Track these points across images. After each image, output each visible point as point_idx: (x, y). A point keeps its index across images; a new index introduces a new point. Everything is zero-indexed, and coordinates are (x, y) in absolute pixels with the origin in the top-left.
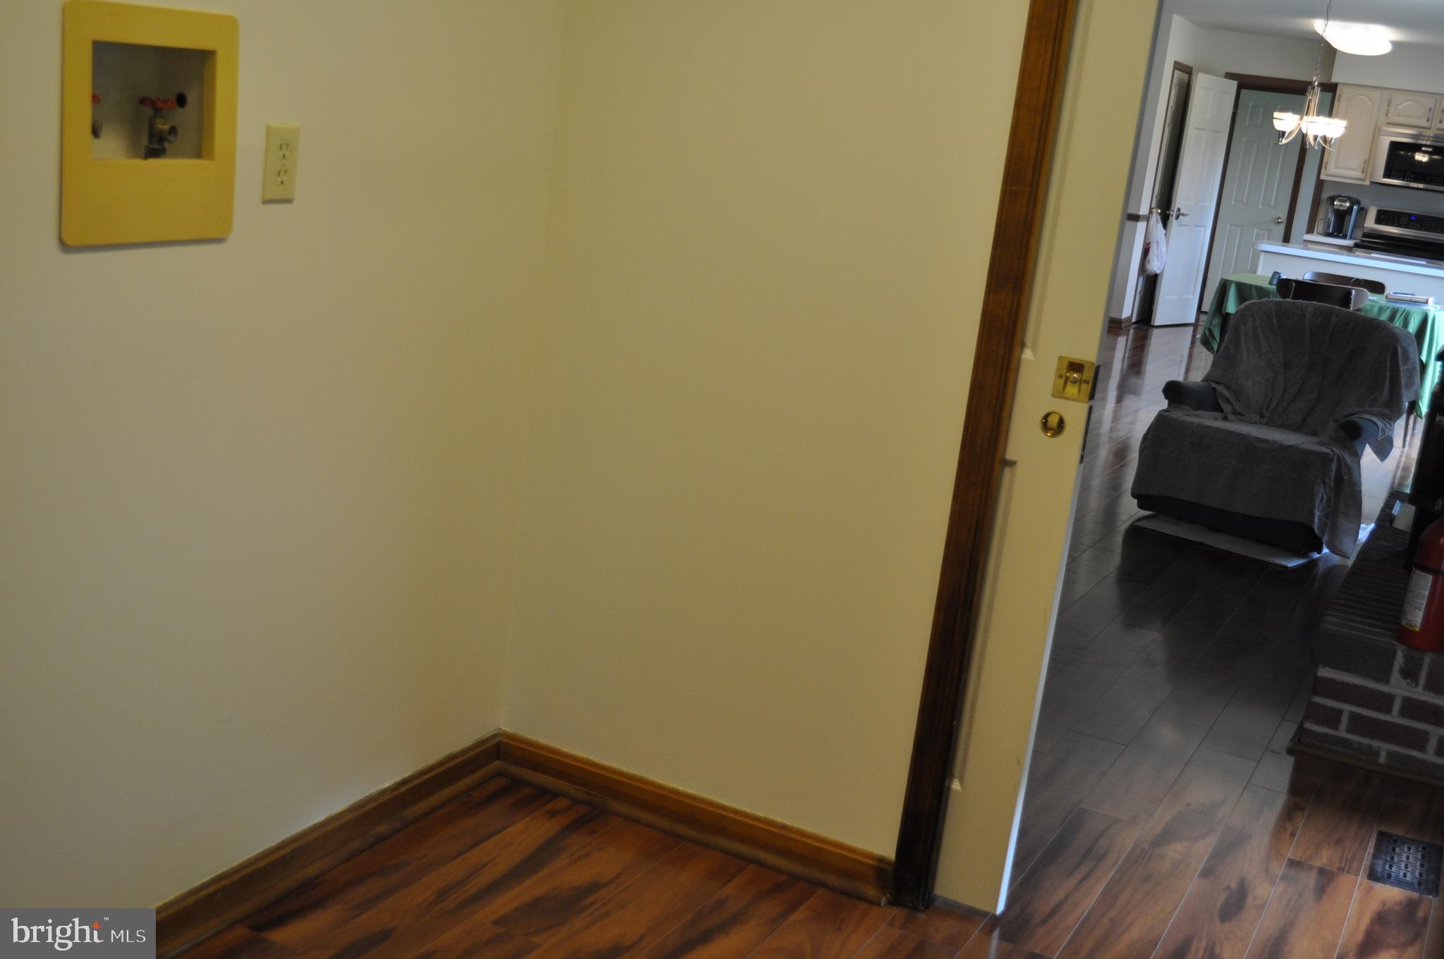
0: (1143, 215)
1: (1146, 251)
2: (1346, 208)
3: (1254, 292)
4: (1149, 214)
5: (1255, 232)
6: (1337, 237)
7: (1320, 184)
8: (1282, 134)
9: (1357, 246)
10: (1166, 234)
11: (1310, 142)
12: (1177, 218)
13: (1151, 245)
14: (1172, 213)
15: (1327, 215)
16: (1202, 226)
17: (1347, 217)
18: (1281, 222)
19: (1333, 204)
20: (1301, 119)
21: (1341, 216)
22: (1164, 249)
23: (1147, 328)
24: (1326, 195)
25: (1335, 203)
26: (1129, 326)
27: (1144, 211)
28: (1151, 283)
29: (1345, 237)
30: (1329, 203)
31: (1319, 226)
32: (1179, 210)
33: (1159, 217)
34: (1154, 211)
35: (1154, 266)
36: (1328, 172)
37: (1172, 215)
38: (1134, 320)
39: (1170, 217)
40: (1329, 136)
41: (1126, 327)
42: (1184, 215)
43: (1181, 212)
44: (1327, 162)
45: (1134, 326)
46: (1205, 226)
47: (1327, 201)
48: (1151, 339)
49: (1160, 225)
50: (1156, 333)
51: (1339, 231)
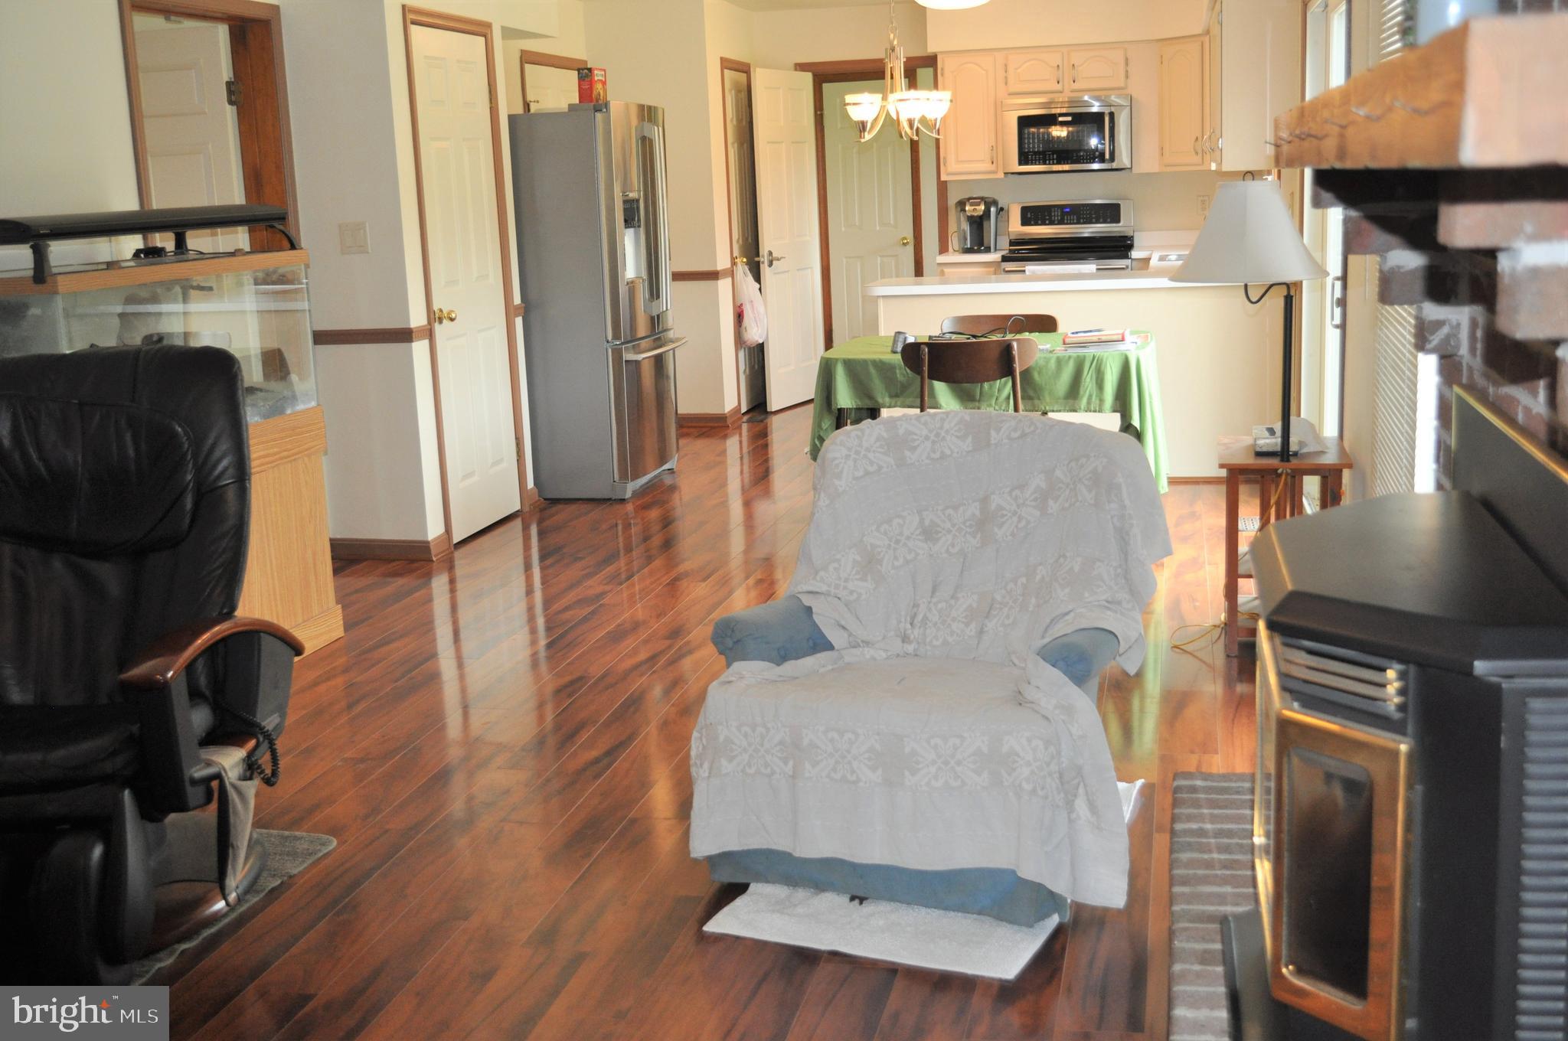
0: (724, 270)
1: (739, 317)
2: (981, 213)
3: (872, 371)
4: (732, 266)
5: (879, 262)
6: (978, 251)
7: (943, 187)
8: (862, 126)
9: (1005, 259)
10: (760, 289)
11: (906, 132)
12: (771, 264)
13: (744, 307)
14: (762, 259)
15: (960, 224)
16: (808, 268)
17: (985, 224)
18: (908, 243)
19: (965, 211)
20: (884, 98)
21: (978, 224)
22: (762, 309)
23: (763, 417)
24: (952, 200)
25: (967, 208)
26: (740, 419)
27: (723, 263)
28: (756, 358)
29: (988, 250)
30: (959, 209)
31: (954, 242)
32: (770, 253)
33: (746, 268)
34: (738, 260)
35: (754, 334)
36: (950, 170)
37: (763, 263)
38: (744, 409)
39: (761, 265)
40: (930, 116)
41: (734, 422)
42: (778, 259)
43: (774, 255)
44: (944, 158)
45: (745, 418)
46: (811, 268)
47: (956, 207)
48: (772, 433)
49: (750, 278)
50: (775, 422)
51: (978, 243)
